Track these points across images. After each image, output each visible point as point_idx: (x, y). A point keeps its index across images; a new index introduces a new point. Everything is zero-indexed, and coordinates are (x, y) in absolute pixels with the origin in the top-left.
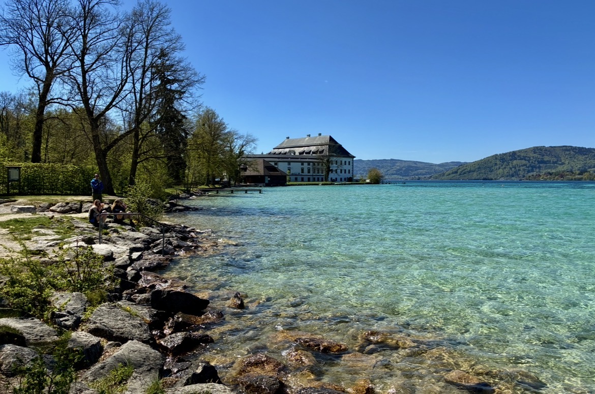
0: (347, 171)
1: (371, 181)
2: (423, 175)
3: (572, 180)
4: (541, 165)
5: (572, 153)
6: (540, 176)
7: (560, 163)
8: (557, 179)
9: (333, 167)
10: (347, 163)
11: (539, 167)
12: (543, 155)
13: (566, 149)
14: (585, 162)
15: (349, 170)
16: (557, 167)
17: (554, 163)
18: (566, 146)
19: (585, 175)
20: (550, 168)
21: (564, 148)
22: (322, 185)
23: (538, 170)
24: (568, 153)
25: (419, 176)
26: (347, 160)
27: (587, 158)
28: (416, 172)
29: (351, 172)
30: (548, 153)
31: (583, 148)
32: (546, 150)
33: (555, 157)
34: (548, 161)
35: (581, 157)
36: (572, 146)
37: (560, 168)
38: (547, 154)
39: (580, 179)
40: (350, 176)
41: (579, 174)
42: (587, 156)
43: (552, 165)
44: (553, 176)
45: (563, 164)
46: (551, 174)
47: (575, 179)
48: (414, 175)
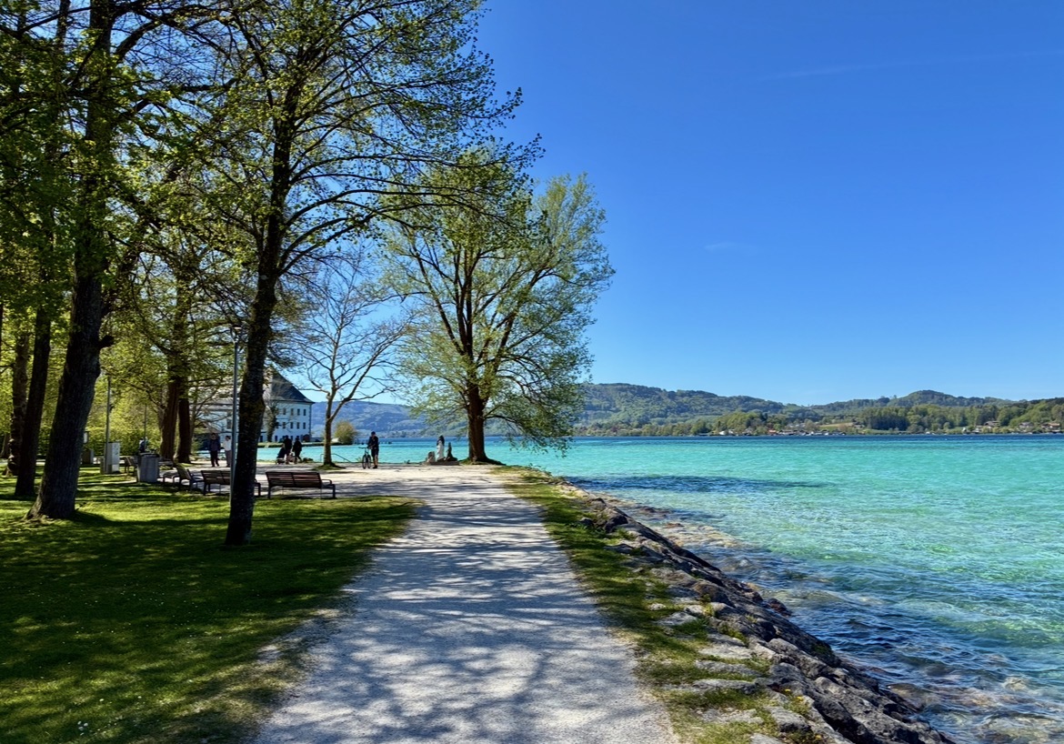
0: (301, 426)
1: (340, 440)
2: (412, 428)
3: (628, 435)
4: (589, 412)
5: (630, 394)
6: (586, 429)
7: (614, 409)
8: (609, 434)
9: (281, 419)
10: (302, 412)
11: (586, 416)
12: (591, 398)
13: (623, 388)
14: (647, 408)
15: (304, 424)
16: (610, 415)
17: (606, 409)
18: (621, 384)
19: (645, 428)
20: (601, 416)
21: (619, 387)
22: (270, 447)
23: (584, 420)
24: (623, 394)
25: (405, 431)
26: (302, 407)
27: (648, 402)
28: (398, 424)
29: (307, 426)
30: (598, 393)
31: (643, 387)
32: (595, 389)
33: (607, 400)
34: (598, 406)
35: (641, 401)
36: (629, 385)
37: (614, 417)
38: (596, 395)
39: (638, 434)
40: (305, 432)
41: (637, 427)
42: (648, 399)
43: (603, 412)
44: (603, 430)
45: (617, 411)
46: (600, 426)
47: (632, 434)
48: (396, 428)
